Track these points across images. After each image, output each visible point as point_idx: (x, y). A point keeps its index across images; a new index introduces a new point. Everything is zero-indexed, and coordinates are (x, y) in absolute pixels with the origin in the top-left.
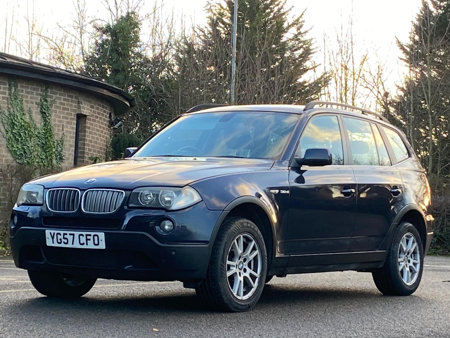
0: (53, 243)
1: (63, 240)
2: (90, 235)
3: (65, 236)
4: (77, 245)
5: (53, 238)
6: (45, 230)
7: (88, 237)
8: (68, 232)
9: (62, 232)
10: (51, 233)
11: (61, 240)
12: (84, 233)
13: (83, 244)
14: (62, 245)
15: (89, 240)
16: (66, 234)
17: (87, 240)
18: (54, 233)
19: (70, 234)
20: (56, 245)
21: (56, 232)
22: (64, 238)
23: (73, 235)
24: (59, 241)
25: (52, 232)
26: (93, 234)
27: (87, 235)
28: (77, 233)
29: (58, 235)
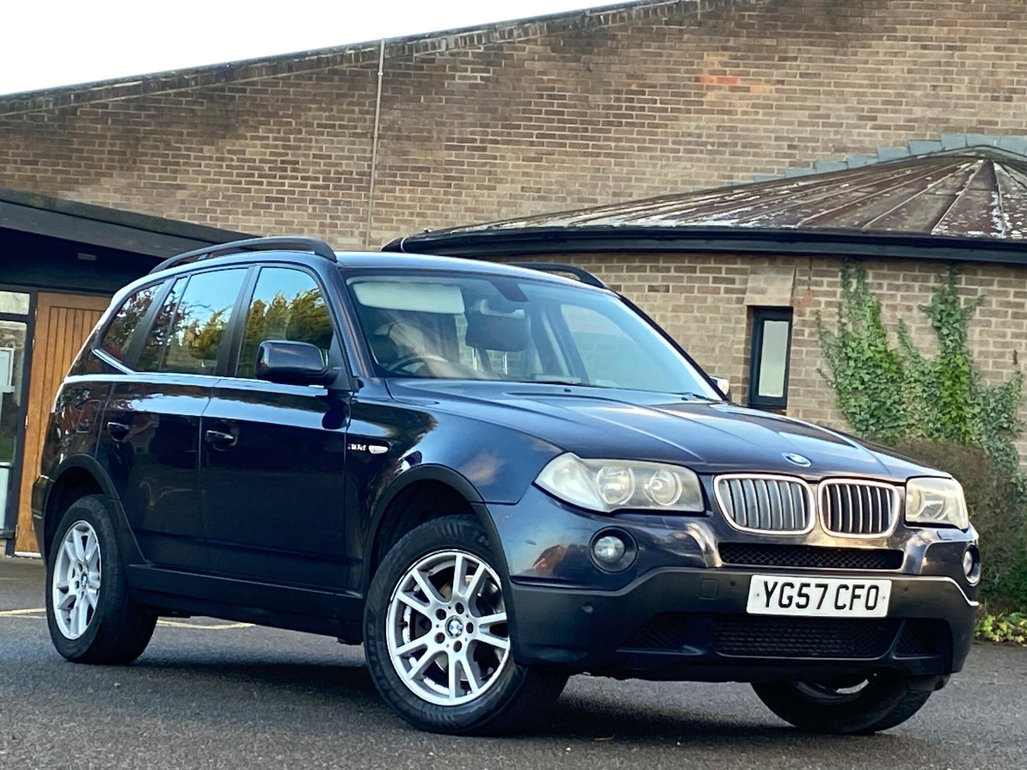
0: (767, 605)
1: (796, 599)
2: (862, 587)
3: (805, 590)
4: (828, 611)
5: (769, 594)
6: (750, 577)
7: (858, 592)
8: (813, 581)
9: (797, 581)
10: (766, 584)
11: (790, 598)
12: (851, 582)
13: (843, 607)
14: (793, 611)
15: (859, 597)
16: (808, 585)
17: (854, 596)
18: (776, 584)
19: (818, 586)
20: (775, 610)
21: (781, 580)
22: (800, 595)
23: (825, 587)
24: (785, 601)
25: (771, 579)
26: (868, 583)
27: (856, 587)
28: (833, 583)
29: (787, 588)
